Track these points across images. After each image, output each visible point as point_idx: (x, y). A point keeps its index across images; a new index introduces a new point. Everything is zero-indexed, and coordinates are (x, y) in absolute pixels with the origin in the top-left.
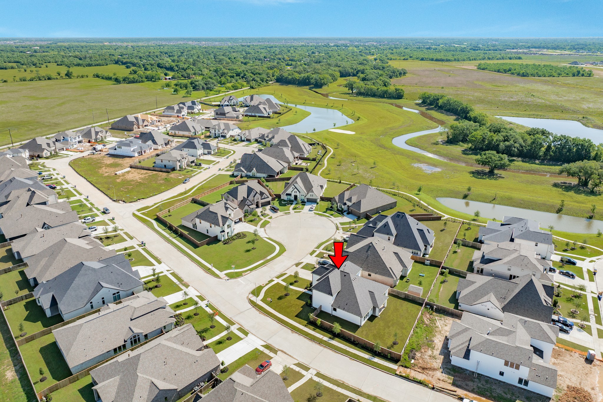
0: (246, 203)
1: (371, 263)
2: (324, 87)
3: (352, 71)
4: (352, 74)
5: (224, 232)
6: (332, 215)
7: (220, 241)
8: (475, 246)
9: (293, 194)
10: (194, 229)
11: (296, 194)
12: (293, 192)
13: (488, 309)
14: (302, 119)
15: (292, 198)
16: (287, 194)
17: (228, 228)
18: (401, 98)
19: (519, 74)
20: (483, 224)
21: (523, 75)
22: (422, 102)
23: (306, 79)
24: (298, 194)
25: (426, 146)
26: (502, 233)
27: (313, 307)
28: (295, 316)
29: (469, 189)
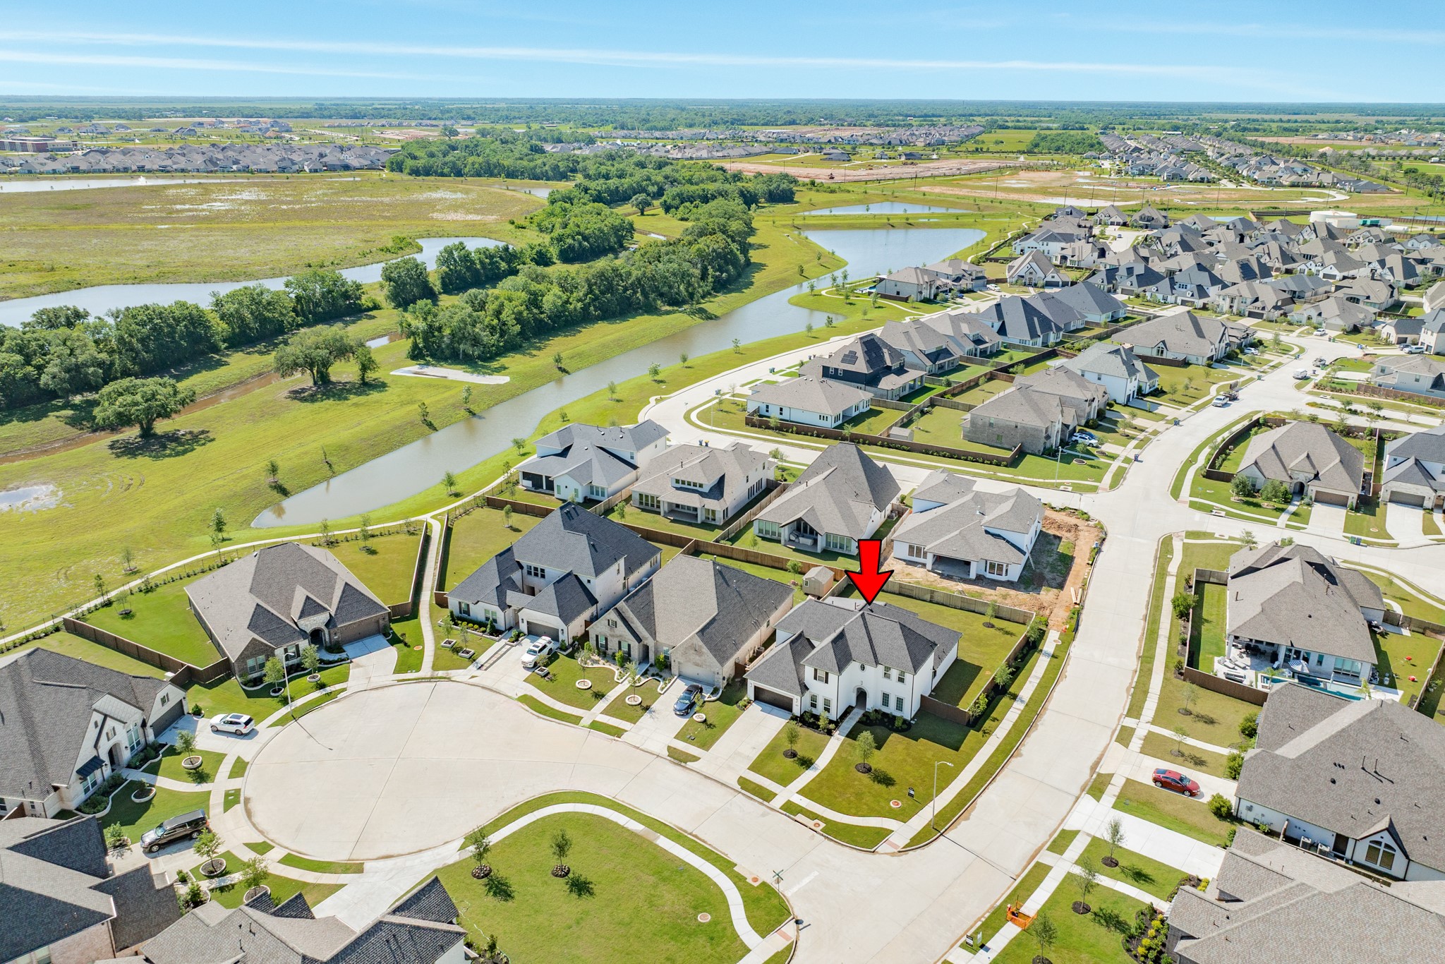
9: (105, 750)
15: (104, 770)
16: (84, 772)
28: (957, 749)
29: (274, 469)
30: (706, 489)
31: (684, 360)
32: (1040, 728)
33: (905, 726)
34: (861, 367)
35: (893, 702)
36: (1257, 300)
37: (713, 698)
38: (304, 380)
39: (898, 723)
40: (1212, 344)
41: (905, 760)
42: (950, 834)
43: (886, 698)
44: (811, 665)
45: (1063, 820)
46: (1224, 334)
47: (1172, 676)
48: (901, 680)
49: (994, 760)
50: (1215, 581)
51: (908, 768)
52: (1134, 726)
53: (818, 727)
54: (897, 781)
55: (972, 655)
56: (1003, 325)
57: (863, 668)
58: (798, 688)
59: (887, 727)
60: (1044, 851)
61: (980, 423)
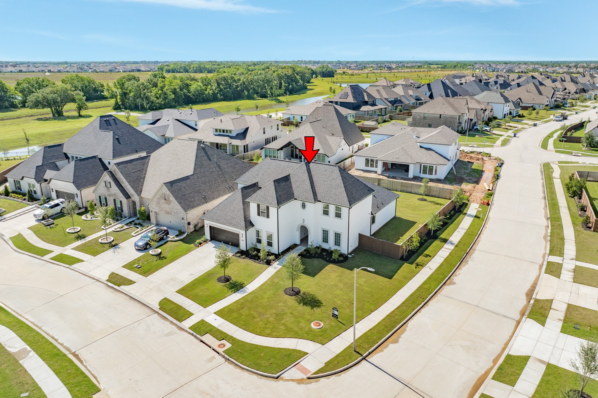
28: (390, 277)
30: (234, 134)
32: (470, 262)
33: (341, 259)
34: (350, 99)
35: (331, 238)
36: (565, 89)
37: (176, 239)
39: (335, 256)
40: (548, 98)
41: (336, 285)
42: (374, 358)
43: (325, 233)
44: (254, 201)
45: (507, 344)
46: (554, 94)
47: (580, 228)
48: (338, 215)
49: (426, 286)
50: (591, 179)
51: (338, 292)
52: (561, 262)
53: (259, 258)
54: (324, 303)
55: (408, 215)
56: (432, 93)
57: (304, 206)
58: (243, 223)
59: (325, 259)
60: (489, 381)
61: (418, 117)
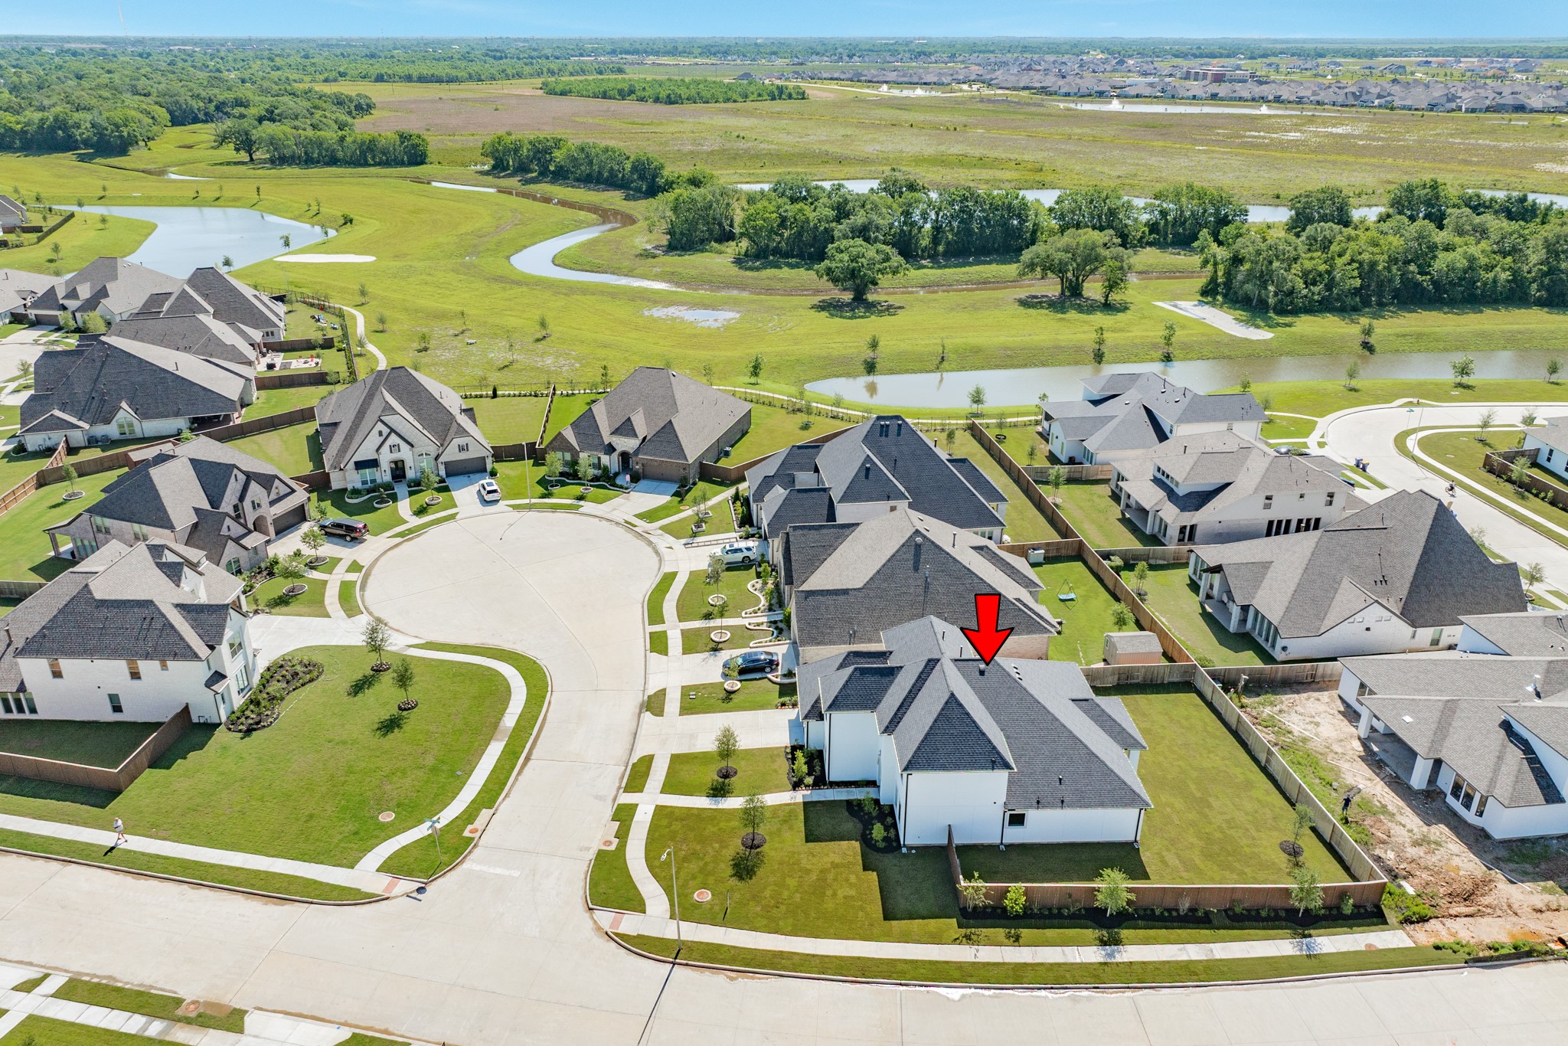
0: (224, 532)
1: (950, 604)
2: (134, 152)
3: (201, 104)
4: (201, 116)
5: (224, 677)
6: (581, 498)
7: (210, 728)
8: (1077, 475)
9: (386, 458)
10: (15, 715)
11: (396, 456)
12: (385, 448)
13: (1368, 629)
14: (140, 243)
15: (384, 475)
16: (360, 465)
17: (234, 654)
18: (422, 163)
19: (657, 100)
20: (1020, 419)
21: (670, 101)
22: (494, 167)
23: (53, 129)
24: (405, 454)
25: (626, 263)
26: (1123, 422)
27: (910, 848)
28: (886, 918)
29: (874, 345)
31: (1553, 370)
33: (884, 846)
37: (779, 680)
38: (1052, 288)
39: (884, 837)
41: (808, 873)
51: (793, 881)
59: (863, 831)
